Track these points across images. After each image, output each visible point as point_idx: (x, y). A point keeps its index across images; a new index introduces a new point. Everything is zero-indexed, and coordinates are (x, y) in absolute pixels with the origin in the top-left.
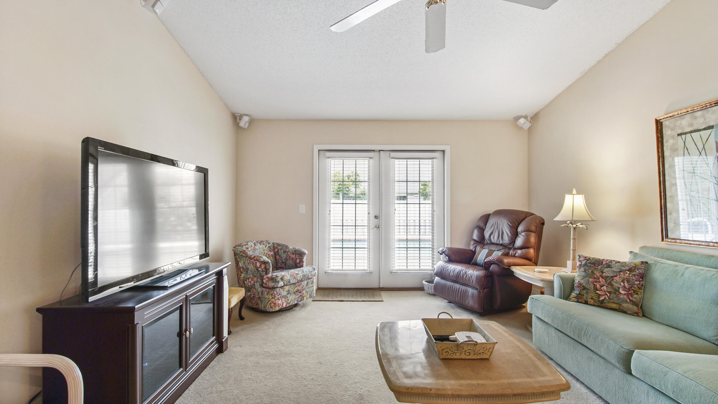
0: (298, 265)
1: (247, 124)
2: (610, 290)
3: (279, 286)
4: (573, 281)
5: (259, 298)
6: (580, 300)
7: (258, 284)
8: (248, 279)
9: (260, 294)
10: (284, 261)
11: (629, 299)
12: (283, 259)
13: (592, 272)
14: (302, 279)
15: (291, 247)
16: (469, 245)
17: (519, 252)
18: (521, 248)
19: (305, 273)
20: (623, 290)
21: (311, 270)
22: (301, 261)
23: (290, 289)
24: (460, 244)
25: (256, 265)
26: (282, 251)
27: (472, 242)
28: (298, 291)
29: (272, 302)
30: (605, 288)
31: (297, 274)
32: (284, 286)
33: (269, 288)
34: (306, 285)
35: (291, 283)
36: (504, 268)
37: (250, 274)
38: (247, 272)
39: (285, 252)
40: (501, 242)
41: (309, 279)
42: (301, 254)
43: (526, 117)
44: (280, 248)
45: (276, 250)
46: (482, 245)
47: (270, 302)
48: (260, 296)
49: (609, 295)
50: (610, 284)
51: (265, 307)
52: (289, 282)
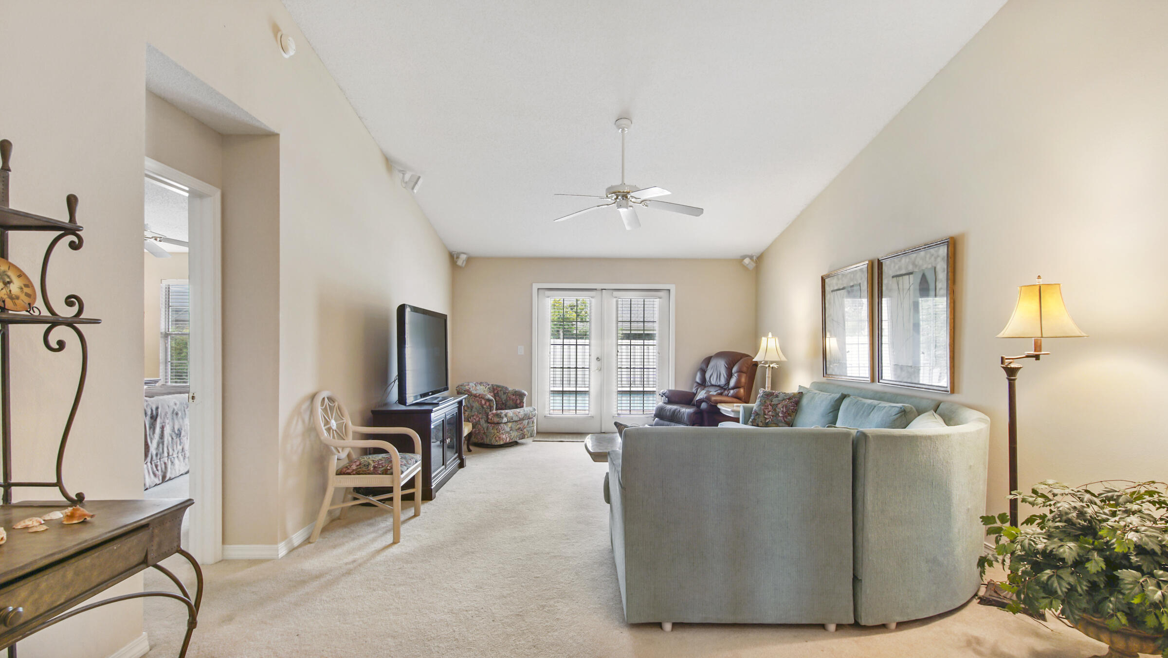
0: (518, 405)
1: (465, 263)
2: (773, 414)
3: (503, 422)
4: (752, 409)
5: (484, 433)
6: (754, 424)
7: (483, 420)
8: (473, 416)
9: (485, 429)
10: (504, 402)
11: (784, 420)
12: (503, 400)
13: (765, 401)
14: (523, 417)
15: (510, 389)
16: (692, 388)
17: (732, 392)
18: (733, 388)
19: (526, 412)
20: (782, 414)
21: (532, 410)
22: (522, 402)
23: (513, 426)
24: (684, 387)
25: (481, 403)
26: (502, 392)
27: (695, 385)
28: (519, 429)
29: (497, 436)
30: (770, 413)
31: (519, 412)
32: (508, 422)
33: (494, 423)
34: (526, 424)
35: (514, 420)
36: (711, 406)
37: (475, 412)
38: (472, 410)
39: (504, 393)
40: (719, 384)
41: (529, 419)
42: (521, 395)
43: (751, 257)
44: (499, 389)
45: (496, 392)
46: (703, 387)
47: (496, 436)
48: (486, 431)
49: (772, 417)
50: (775, 410)
51: (490, 440)
52: (512, 419)
